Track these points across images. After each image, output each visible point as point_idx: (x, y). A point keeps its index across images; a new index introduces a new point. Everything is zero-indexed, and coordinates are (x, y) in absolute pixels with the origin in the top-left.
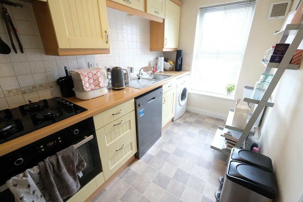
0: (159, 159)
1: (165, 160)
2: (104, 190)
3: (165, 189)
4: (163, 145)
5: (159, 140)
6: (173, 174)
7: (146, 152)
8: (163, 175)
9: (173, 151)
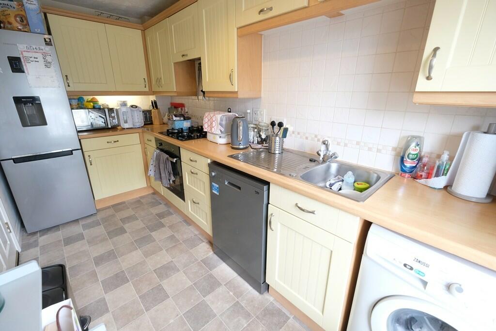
0: (203, 276)
1: (195, 284)
2: (190, 225)
3: (154, 271)
4: (231, 291)
5: (250, 288)
6: (165, 287)
7: (224, 262)
8: (172, 274)
9: (208, 303)
